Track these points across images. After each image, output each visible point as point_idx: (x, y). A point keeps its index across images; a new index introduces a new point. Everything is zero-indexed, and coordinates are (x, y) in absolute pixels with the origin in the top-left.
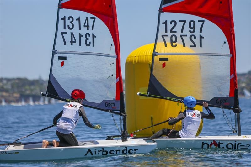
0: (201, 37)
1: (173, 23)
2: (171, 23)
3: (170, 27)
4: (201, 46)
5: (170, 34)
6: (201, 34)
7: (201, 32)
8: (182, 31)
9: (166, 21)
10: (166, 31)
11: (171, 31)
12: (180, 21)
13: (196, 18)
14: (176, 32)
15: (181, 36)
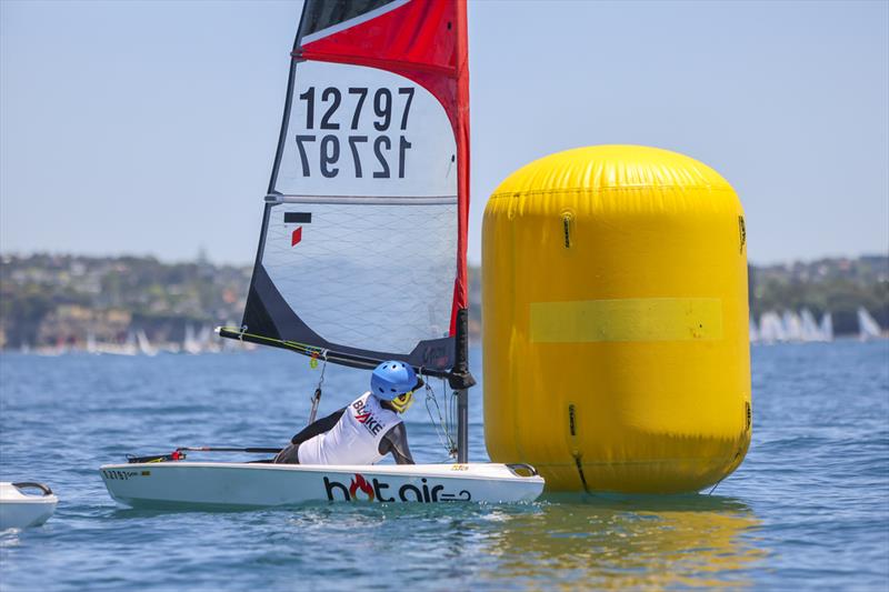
0: (405, 145)
1: (332, 97)
2: (325, 98)
3: (321, 108)
4: (402, 175)
5: (320, 133)
6: (403, 133)
7: (404, 126)
8: (354, 126)
9: (312, 90)
10: (310, 125)
11: (325, 125)
12: (352, 91)
13: (395, 81)
14: (336, 127)
15: (352, 140)
